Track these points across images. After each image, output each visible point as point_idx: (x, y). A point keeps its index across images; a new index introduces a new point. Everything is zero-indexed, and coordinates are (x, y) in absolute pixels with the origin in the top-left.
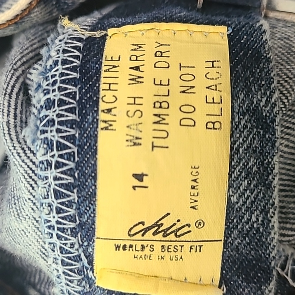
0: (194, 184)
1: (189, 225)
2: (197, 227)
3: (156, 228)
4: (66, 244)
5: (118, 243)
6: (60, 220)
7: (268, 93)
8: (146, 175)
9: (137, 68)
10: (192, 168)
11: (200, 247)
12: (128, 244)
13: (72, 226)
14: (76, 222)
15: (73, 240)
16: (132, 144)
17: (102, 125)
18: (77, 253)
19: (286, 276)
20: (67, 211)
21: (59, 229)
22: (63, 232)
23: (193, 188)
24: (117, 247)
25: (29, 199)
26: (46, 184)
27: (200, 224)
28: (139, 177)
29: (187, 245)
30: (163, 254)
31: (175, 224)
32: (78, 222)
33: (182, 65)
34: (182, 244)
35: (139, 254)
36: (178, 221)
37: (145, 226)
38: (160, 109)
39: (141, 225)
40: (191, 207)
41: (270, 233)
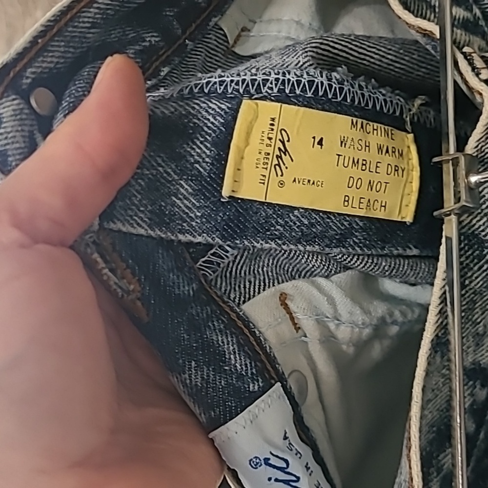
0: (311, 182)
1: (282, 175)
2: (280, 182)
3: (284, 150)
4: (271, 83)
5: (277, 120)
6: (291, 82)
7: (361, 245)
8: (321, 148)
9: (387, 151)
10: (322, 182)
11: (264, 183)
12: (275, 128)
13: (286, 90)
14: (290, 93)
15: (275, 90)
16: (342, 140)
17: (355, 120)
18: (263, 91)
19: (207, 256)
20: (298, 88)
21: (284, 80)
22: (281, 83)
23: (309, 181)
24: (273, 119)
25: (299, 62)
26: (318, 75)
27: (282, 184)
28: (320, 143)
29: (266, 173)
30: (263, 153)
31: (284, 164)
32: (290, 95)
33: (388, 184)
34: (269, 169)
35: (265, 135)
36: (287, 168)
37: (286, 142)
38: (361, 164)
39: (287, 139)
40: (295, 179)
41: (263, 240)
